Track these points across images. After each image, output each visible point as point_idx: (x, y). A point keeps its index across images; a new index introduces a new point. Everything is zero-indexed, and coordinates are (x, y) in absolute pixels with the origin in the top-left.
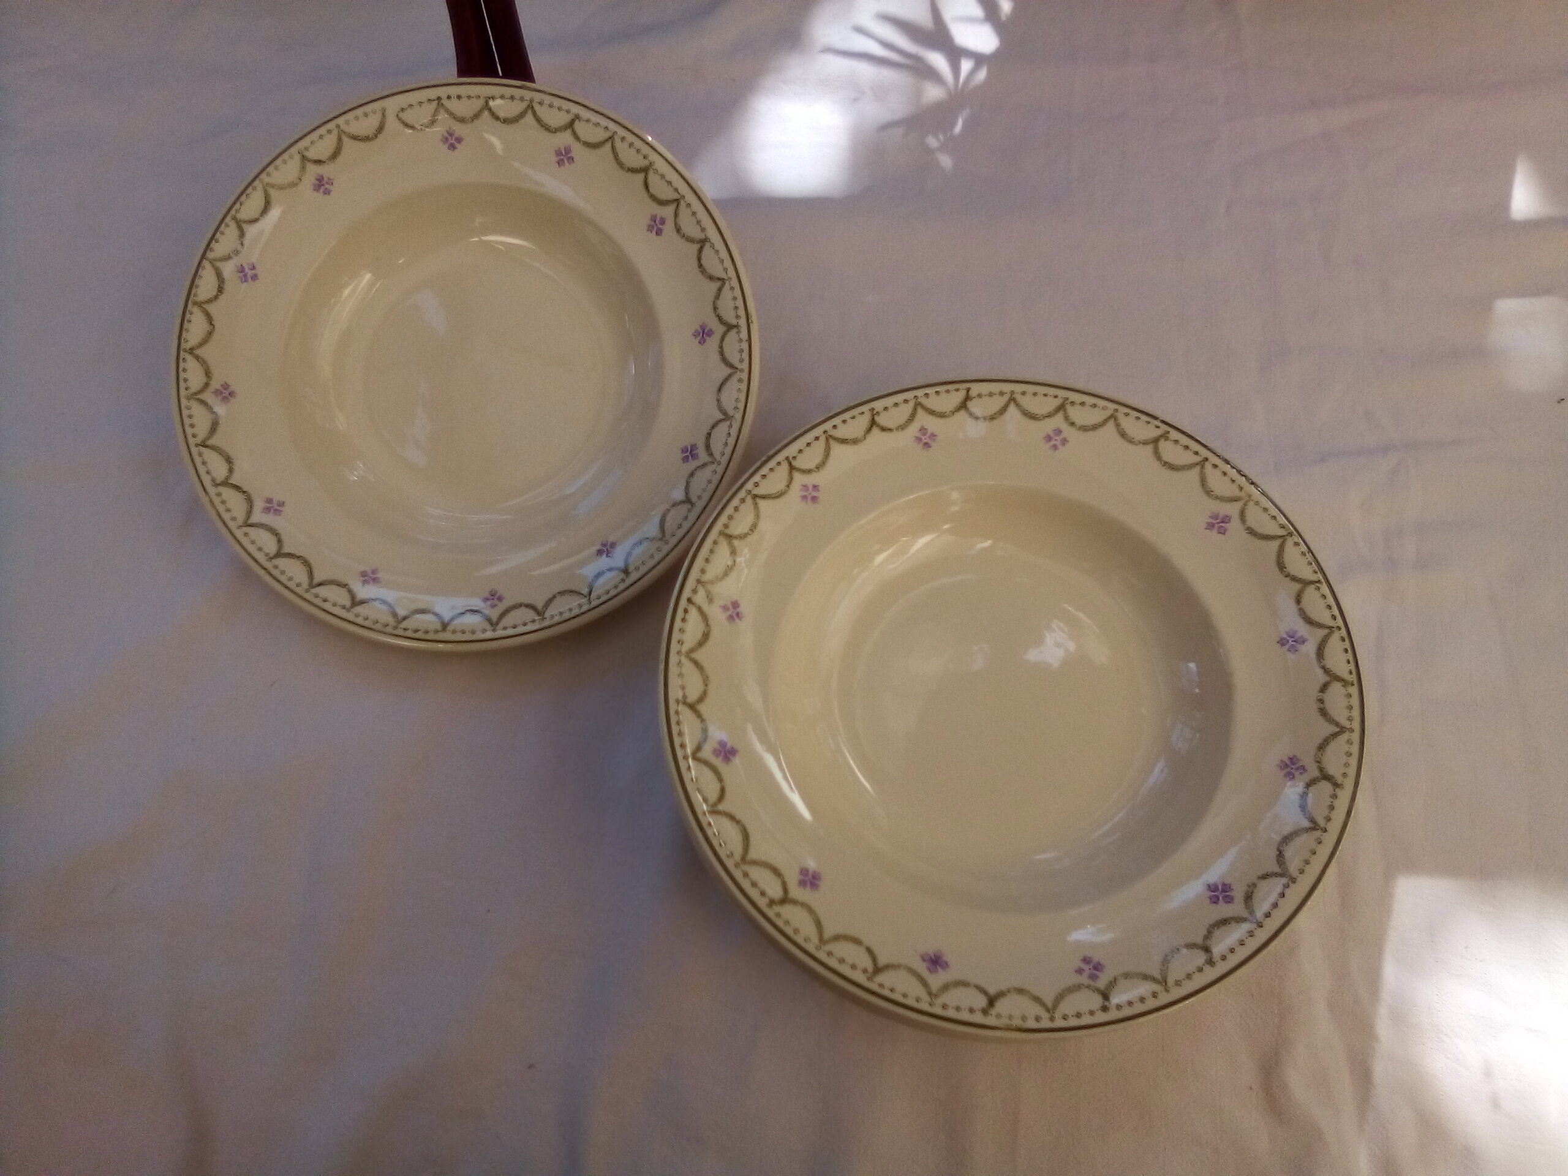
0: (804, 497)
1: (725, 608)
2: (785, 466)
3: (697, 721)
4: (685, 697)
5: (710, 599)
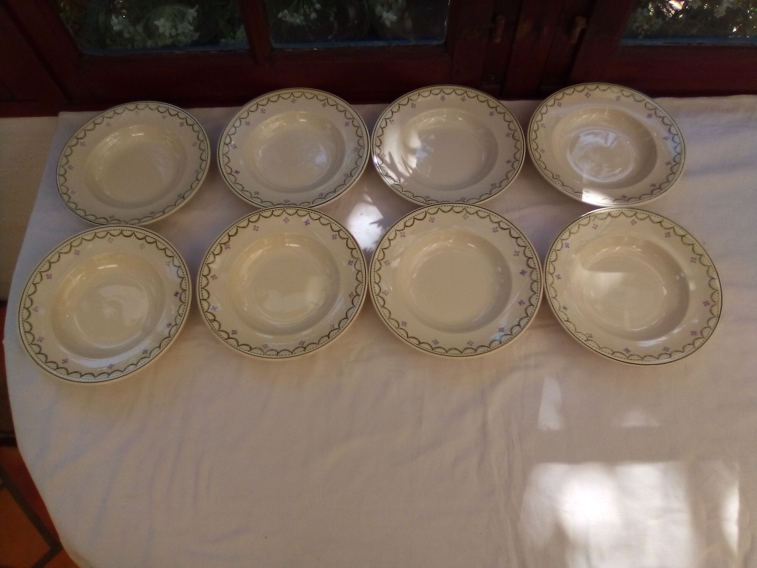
0: (632, 222)
1: (594, 225)
2: (634, 213)
3: (568, 236)
4: (571, 230)
5: (593, 220)
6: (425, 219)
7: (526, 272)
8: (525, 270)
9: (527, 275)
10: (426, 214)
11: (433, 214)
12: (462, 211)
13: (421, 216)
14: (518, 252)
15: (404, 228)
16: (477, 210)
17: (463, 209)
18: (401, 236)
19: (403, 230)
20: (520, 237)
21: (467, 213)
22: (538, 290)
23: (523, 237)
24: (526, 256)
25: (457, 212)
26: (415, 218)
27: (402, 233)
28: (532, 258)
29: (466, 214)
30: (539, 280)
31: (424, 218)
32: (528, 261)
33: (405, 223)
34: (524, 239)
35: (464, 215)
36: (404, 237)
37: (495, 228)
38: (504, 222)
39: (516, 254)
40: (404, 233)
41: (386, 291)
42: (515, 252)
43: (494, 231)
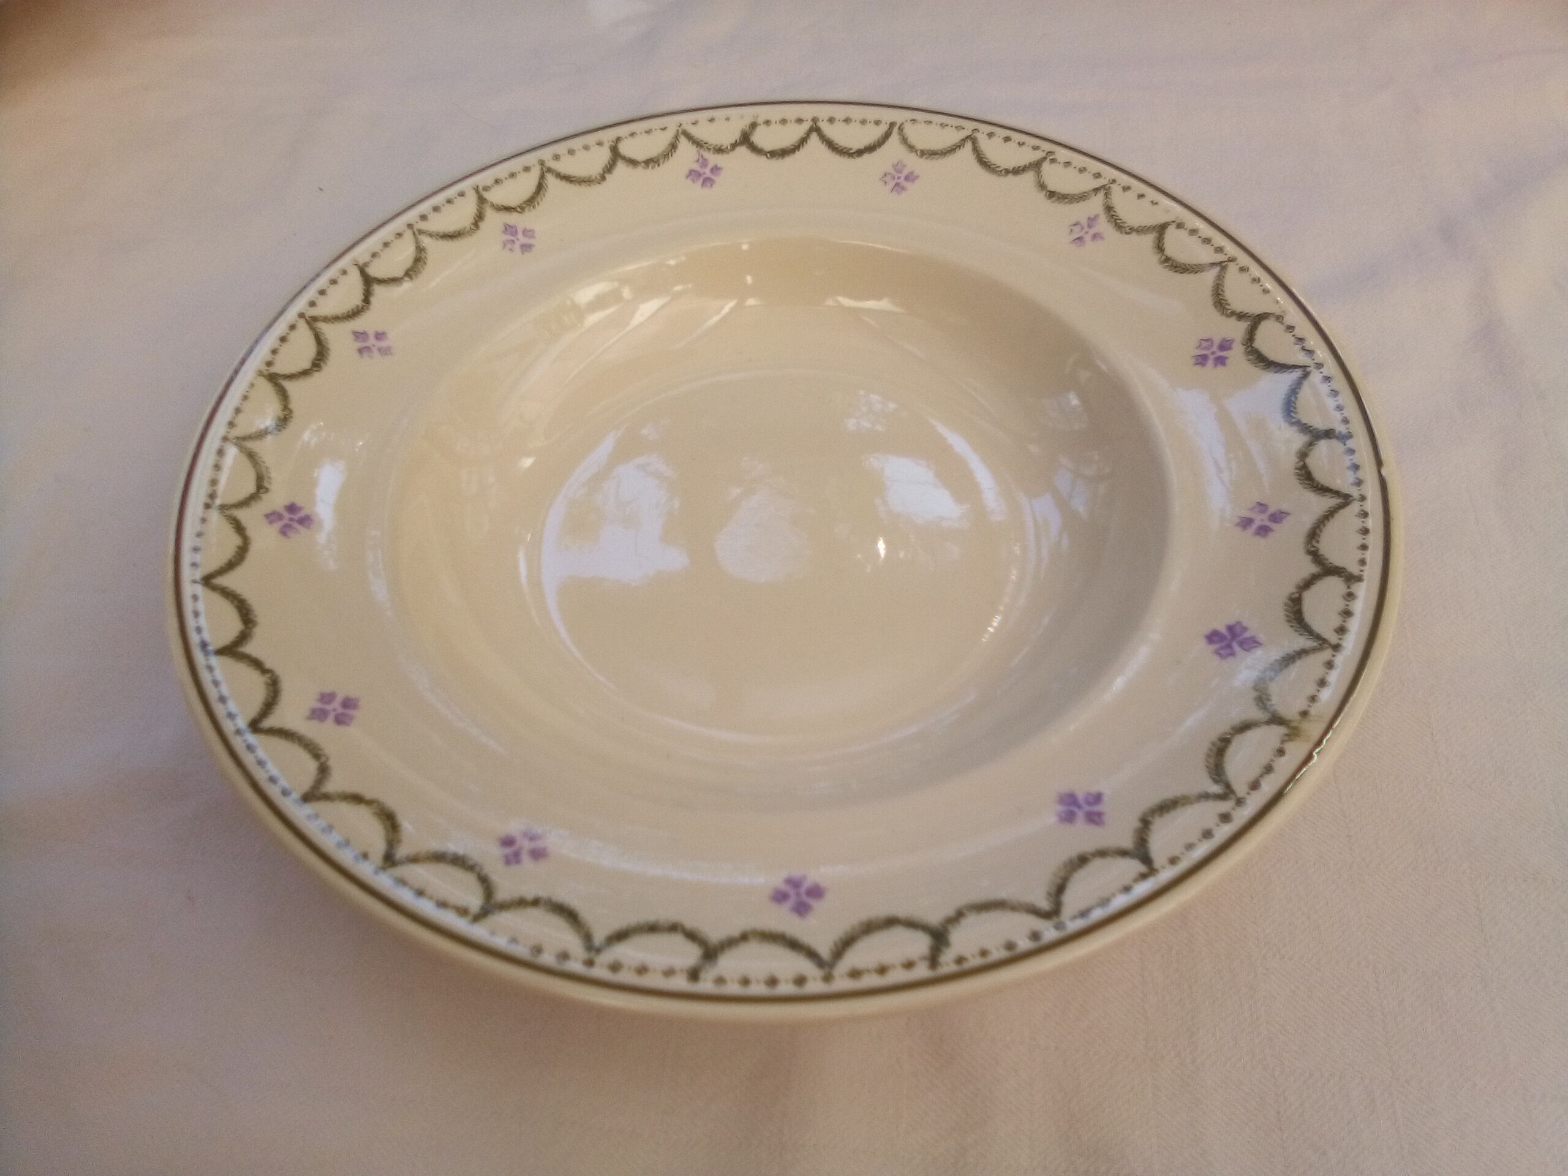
6: (865, 157)
10: (887, 136)
11: (923, 153)
12: (1082, 197)
13: (853, 137)
14: (1278, 517)
15: (734, 146)
16: (1168, 218)
17: (1096, 190)
18: (693, 174)
19: (720, 150)
20: (1343, 437)
21: (1103, 218)
22: (1255, 785)
23: (1359, 441)
24: (1314, 553)
25: (1052, 194)
26: (815, 129)
27: (704, 163)
28: (1354, 579)
29: (1096, 217)
31: (860, 153)
32: (1309, 584)
33: (754, 125)
34: (1363, 457)
35: (1084, 222)
36: (706, 186)
37: (1217, 341)
38: (1290, 328)
39: (1260, 519)
40: (716, 169)
41: (379, 336)
42: (1262, 507)
43: (1201, 360)
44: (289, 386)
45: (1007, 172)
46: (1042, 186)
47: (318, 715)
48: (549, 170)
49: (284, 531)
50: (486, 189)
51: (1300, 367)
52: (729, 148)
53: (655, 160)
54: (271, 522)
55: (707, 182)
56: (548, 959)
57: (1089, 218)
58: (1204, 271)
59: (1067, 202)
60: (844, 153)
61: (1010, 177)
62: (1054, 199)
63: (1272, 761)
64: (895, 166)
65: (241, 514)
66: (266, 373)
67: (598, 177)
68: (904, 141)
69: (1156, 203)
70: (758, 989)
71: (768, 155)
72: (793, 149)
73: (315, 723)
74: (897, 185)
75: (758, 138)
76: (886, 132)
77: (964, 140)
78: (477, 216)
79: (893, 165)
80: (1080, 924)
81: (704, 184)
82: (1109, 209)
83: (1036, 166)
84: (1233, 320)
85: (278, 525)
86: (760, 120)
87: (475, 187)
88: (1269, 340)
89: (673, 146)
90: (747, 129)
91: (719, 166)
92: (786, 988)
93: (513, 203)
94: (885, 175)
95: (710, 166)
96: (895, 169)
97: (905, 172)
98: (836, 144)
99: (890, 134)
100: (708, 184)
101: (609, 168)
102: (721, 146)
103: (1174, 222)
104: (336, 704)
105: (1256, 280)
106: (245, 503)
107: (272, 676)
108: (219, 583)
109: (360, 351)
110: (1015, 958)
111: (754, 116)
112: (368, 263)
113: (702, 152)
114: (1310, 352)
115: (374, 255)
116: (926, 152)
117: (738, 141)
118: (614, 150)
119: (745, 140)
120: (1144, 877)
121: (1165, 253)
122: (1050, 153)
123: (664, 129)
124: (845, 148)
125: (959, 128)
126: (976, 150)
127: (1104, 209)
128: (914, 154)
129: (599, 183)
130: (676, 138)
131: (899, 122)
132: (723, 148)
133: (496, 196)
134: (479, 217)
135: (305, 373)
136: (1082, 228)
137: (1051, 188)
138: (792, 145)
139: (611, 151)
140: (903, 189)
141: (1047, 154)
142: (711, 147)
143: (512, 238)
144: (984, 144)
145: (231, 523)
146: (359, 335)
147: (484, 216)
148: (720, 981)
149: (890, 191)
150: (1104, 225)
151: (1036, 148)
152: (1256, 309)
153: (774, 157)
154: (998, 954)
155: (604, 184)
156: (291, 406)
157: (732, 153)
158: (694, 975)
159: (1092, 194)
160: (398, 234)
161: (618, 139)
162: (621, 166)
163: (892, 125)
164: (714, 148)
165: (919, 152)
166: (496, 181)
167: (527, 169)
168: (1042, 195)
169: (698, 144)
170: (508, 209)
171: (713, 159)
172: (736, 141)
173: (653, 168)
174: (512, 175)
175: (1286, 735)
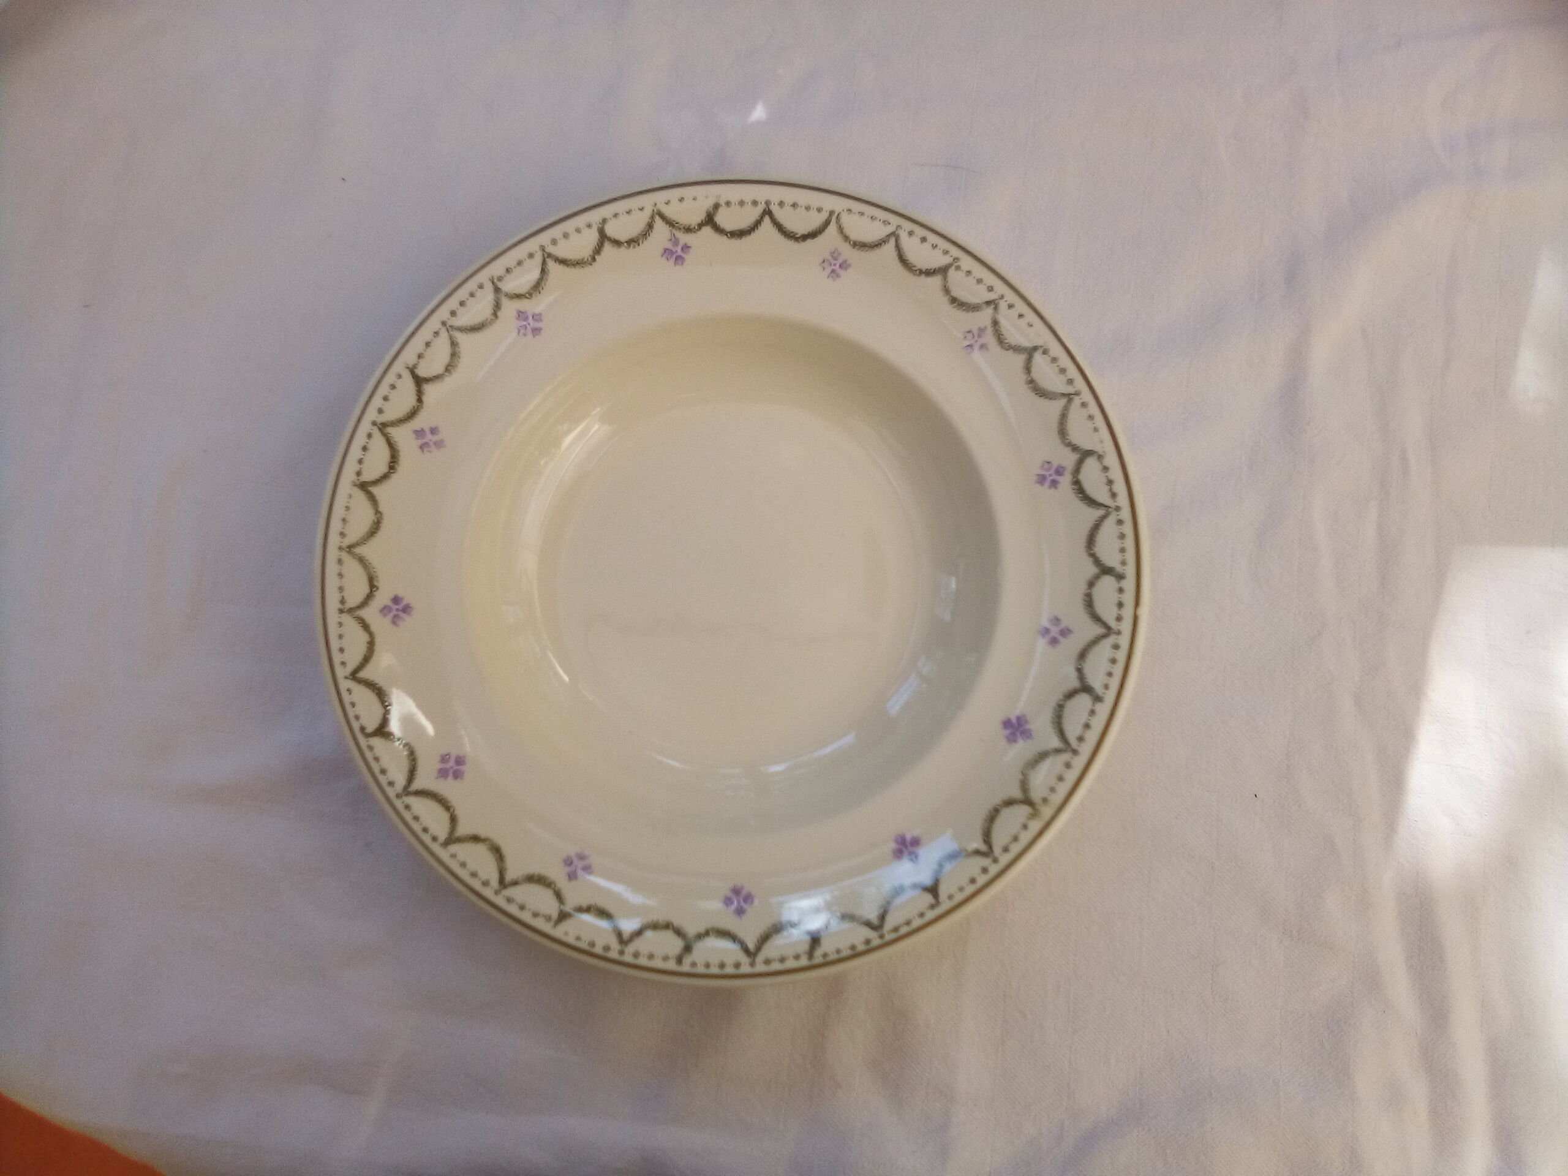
6: (809, 242)
7: (1027, 734)
8: (1031, 726)
9: (1022, 750)
10: (827, 223)
11: (855, 244)
12: (974, 308)
13: (799, 223)
14: (1065, 632)
15: (701, 226)
16: (1038, 342)
17: (987, 303)
18: (667, 253)
19: (688, 230)
20: (1120, 577)
21: (990, 331)
22: (1006, 850)
23: (1129, 584)
24: (1079, 671)
25: (954, 300)
26: (768, 212)
27: (675, 241)
28: (1098, 699)
29: (986, 328)
30: (1047, 812)
31: (805, 237)
32: (1070, 695)
33: (717, 206)
34: (1128, 598)
35: (975, 332)
36: (678, 263)
37: (1055, 464)
38: (1106, 469)
39: (1055, 631)
40: (686, 248)
41: (434, 431)
42: (1057, 620)
43: (1041, 479)
44: (374, 490)
45: (921, 272)
46: (947, 290)
47: (443, 773)
48: (550, 255)
49: (395, 621)
50: (500, 279)
51: (1106, 506)
52: (696, 228)
53: (635, 240)
54: (385, 615)
55: (679, 260)
56: (598, 950)
57: (980, 329)
58: (1055, 399)
59: (964, 310)
60: (792, 237)
61: (923, 277)
62: (955, 304)
63: (1019, 832)
64: (832, 253)
65: (362, 613)
66: (358, 483)
67: (590, 259)
68: (841, 230)
69: (1031, 326)
70: (714, 970)
71: (729, 235)
72: (748, 230)
73: (441, 781)
74: (833, 271)
75: (721, 219)
76: (826, 220)
77: (889, 236)
78: (495, 306)
79: (830, 253)
80: (893, 936)
81: (676, 263)
82: (995, 323)
83: (943, 271)
84: (1068, 450)
85: (390, 617)
86: (722, 202)
87: (491, 278)
88: (1091, 475)
89: (650, 226)
90: (711, 209)
91: (689, 245)
92: (730, 970)
93: (522, 291)
94: (824, 261)
95: (681, 243)
96: (832, 256)
97: (841, 260)
98: (785, 228)
99: (830, 223)
100: (680, 262)
101: (598, 250)
102: (689, 226)
103: (1042, 347)
104: (452, 763)
105: (1091, 417)
106: (364, 604)
107: (409, 748)
108: (362, 677)
109: (422, 447)
110: (855, 954)
111: (717, 197)
112: (416, 364)
113: (674, 231)
114: (1114, 495)
115: (420, 356)
116: (858, 243)
117: (704, 222)
118: (602, 232)
119: (710, 220)
120: (932, 907)
121: (1031, 375)
122: (956, 259)
123: (642, 209)
124: (792, 232)
125: (886, 223)
126: (898, 247)
127: (992, 323)
128: (847, 244)
129: (591, 264)
130: (652, 217)
131: (837, 210)
132: (691, 227)
133: (508, 286)
134: (497, 306)
135: (385, 477)
136: (974, 337)
137: (954, 294)
138: (749, 227)
139: (599, 233)
140: (838, 276)
141: (954, 260)
142: (682, 227)
143: (525, 323)
144: (906, 242)
145: (359, 623)
146: (419, 433)
147: (501, 305)
148: (694, 964)
149: (827, 277)
150: (989, 338)
151: (946, 252)
152: (1086, 445)
153: (734, 237)
154: (846, 953)
155: (596, 265)
156: (381, 509)
157: (699, 233)
158: (679, 960)
159: (984, 306)
160: (435, 333)
161: (604, 221)
162: (608, 247)
163: (831, 213)
164: (684, 228)
165: (852, 243)
166: (507, 270)
167: (531, 256)
168: (945, 300)
169: (671, 223)
170: (518, 296)
171: (684, 238)
172: (702, 221)
173: (634, 247)
174: (520, 263)
175: (1031, 814)
